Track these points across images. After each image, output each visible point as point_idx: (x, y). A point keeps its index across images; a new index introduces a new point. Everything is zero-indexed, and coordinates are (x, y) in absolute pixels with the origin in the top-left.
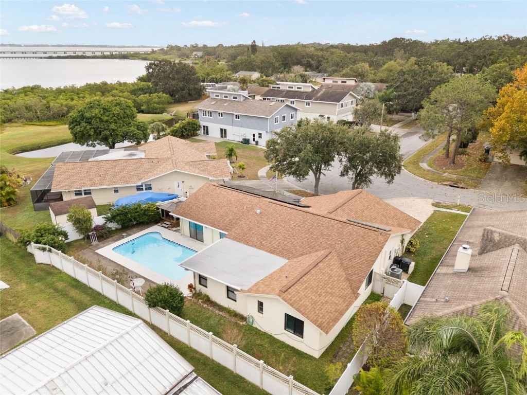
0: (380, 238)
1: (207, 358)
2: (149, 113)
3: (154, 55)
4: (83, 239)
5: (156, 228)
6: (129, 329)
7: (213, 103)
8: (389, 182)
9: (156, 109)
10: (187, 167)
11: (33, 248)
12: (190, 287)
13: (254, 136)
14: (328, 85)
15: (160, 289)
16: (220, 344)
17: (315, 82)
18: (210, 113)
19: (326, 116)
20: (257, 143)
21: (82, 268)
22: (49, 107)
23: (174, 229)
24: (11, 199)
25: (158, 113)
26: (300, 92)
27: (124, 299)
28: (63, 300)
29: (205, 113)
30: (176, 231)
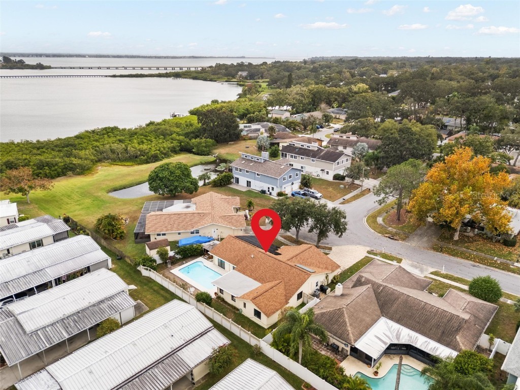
0: (306, 276)
1: (220, 325)
2: (198, 154)
3: (203, 75)
4: (163, 263)
5: (200, 259)
6: (190, 309)
7: (243, 162)
8: (340, 236)
9: (204, 151)
10: (220, 220)
11: (141, 268)
12: (216, 293)
13: (269, 188)
14: (335, 139)
15: (202, 294)
16: (225, 319)
17: (339, 119)
18: (241, 170)
19: (326, 171)
20: (270, 194)
21: (166, 281)
22: (127, 149)
23: (210, 260)
24: (122, 236)
25: (205, 155)
26: (309, 150)
27: (185, 297)
28: (158, 295)
29: (236, 169)
30: (211, 261)
